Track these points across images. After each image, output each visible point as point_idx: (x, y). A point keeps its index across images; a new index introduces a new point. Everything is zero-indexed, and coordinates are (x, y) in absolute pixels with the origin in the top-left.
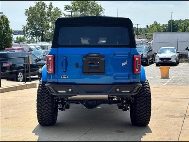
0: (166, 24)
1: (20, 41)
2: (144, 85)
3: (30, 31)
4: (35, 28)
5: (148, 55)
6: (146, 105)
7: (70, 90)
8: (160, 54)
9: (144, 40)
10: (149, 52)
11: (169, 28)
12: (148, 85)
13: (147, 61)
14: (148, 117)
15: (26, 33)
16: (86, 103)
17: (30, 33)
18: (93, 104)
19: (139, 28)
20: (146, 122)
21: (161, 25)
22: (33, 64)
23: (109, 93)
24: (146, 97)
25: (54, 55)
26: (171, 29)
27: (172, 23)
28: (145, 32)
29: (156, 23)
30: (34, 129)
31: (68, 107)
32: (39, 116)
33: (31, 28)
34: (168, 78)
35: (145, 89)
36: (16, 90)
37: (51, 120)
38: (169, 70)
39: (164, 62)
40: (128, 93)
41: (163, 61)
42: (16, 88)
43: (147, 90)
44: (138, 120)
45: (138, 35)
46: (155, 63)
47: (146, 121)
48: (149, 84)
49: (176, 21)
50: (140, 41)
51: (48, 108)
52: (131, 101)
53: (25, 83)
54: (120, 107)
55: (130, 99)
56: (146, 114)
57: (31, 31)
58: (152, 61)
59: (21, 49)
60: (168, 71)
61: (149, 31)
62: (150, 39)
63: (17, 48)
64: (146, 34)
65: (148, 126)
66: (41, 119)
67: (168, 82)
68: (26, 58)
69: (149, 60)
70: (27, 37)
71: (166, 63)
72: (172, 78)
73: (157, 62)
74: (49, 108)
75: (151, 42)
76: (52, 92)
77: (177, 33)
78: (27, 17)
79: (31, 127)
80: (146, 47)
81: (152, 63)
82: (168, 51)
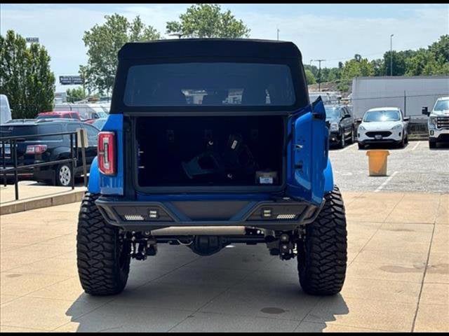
0: (380, 60)
1: (74, 97)
2: (331, 200)
3: (95, 78)
4: (104, 70)
5: (342, 125)
6: (334, 246)
7: (153, 214)
8: (367, 123)
9: (333, 93)
10: (343, 118)
11: (385, 69)
12: (339, 199)
13: (340, 138)
14: (339, 276)
15: (86, 81)
16: (194, 242)
17: (94, 81)
18: (211, 245)
19: (322, 68)
20: (335, 287)
21: (370, 61)
22: (93, 147)
23: (247, 220)
24: (334, 228)
25: (116, 132)
26: (389, 70)
27: (392, 57)
28: (335, 76)
29: (358, 58)
30: (72, 303)
31: (152, 251)
32: (83, 273)
33: (96, 71)
34: (385, 176)
35: (333, 210)
36: (52, 205)
37: (111, 282)
38: (386, 158)
39: (376, 140)
40: (290, 219)
41: (373, 138)
42: (51, 202)
43: (336, 211)
44: (317, 283)
45: (321, 84)
46: (357, 141)
47: (335, 285)
48: (343, 196)
49: (401, 53)
50: (326, 95)
51: (104, 256)
52: (300, 237)
53: (73, 189)
54: (274, 252)
55: (296, 232)
56: (335, 269)
57: (97, 76)
58: (350, 138)
59: (72, 114)
60: (386, 161)
61: (344, 74)
62: (345, 91)
63: (63, 113)
64: (338, 80)
65: (341, 295)
66: (88, 280)
67: (385, 184)
68: (74, 135)
69: (343, 137)
70: (89, 90)
71: (380, 142)
72: (393, 175)
73: (362, 140)
74: (106, 255)
75: (349, 97)
76: (111, 217)
77: (403, 78)
78: (88, 48)
79: (66, 300)
80: (337, 109)
81: (349, 142)
82: (384, 118)
